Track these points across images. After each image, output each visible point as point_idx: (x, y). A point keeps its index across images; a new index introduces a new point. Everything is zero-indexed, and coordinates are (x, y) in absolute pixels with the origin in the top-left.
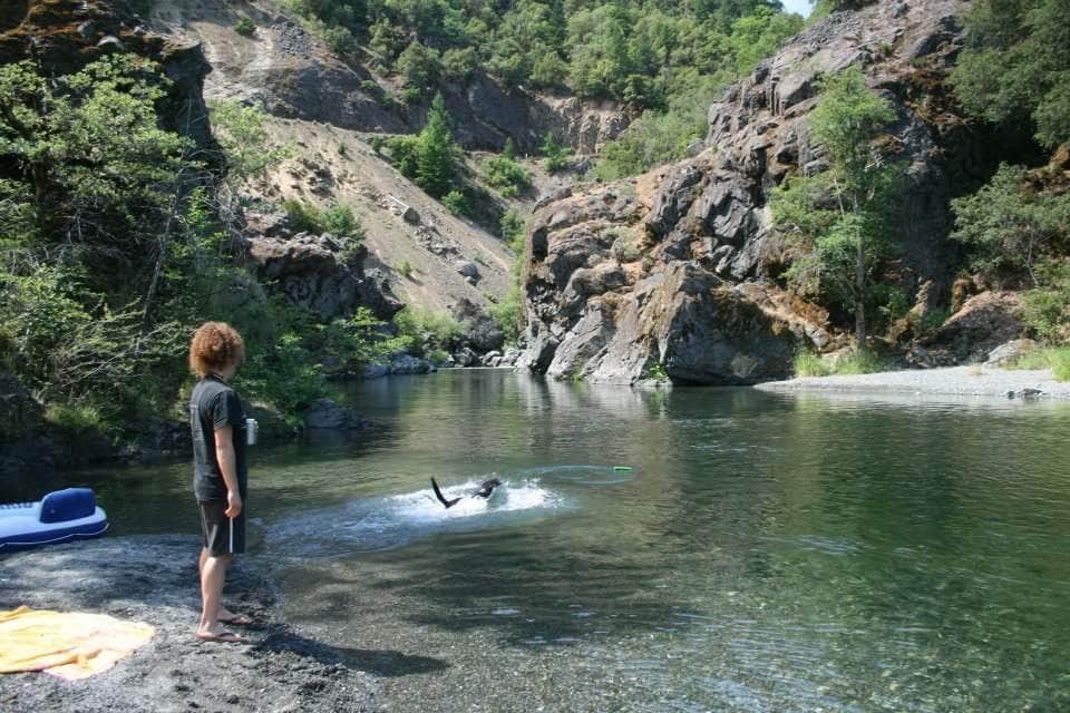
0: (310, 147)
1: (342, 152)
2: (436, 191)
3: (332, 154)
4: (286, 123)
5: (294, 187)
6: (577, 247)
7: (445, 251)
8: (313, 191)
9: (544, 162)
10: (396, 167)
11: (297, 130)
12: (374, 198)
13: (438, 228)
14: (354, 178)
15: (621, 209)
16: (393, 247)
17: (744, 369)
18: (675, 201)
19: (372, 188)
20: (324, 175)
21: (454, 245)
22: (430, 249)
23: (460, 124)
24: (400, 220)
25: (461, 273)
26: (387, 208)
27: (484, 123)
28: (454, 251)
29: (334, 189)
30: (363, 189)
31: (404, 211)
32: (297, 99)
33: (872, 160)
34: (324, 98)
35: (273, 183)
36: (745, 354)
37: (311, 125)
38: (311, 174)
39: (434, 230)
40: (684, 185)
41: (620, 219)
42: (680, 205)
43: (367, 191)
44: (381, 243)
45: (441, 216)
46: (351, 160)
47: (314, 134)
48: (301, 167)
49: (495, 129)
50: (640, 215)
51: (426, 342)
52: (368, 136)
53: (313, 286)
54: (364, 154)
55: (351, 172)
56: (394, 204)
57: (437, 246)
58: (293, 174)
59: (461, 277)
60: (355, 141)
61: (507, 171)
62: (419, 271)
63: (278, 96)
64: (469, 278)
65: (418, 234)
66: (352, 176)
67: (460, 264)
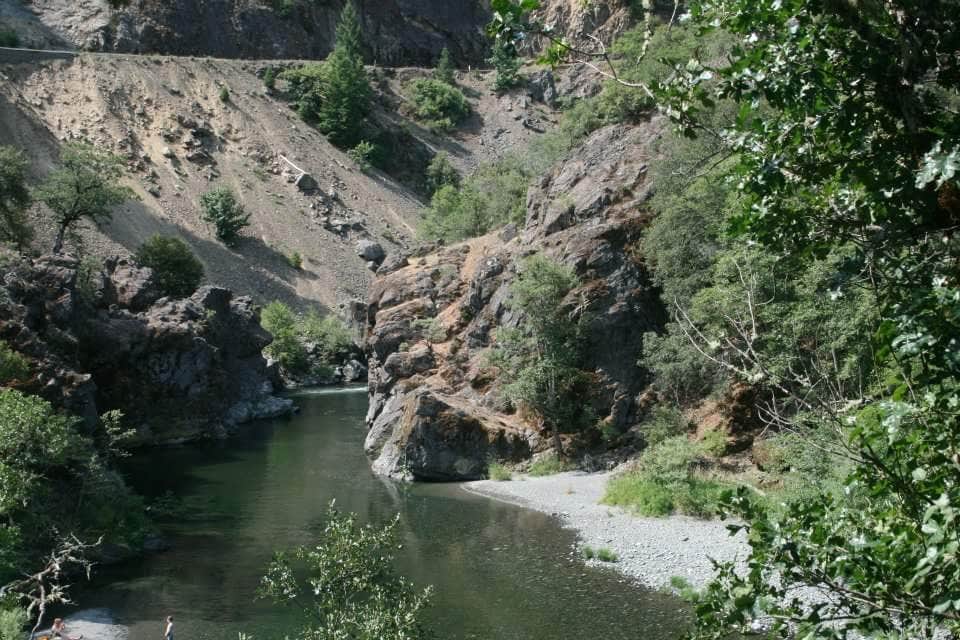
0: (187, 97)
1: (225, 99)
2: (343, 140)
3: (213, 104)
4: (158, 63)
5: (167, 156)
6: (396, 330)
7: (346, 227)
8: (189, 159)
9: (492, 77)
10: (295, 108)
11: (172, 72)
12: (263, 161)
13: (341, 195)
14: (240, 135)
15: (445, 286)
16: (283, 231)
17: (465, 468)
18: (480, 289)
19: (262, 148)
20: (203, 135)
21: (357, 219)
22: (328, 227)
23: (382, 27)
24: (293, 189)
25: (362, 256)
26: (278, 173)
27: (415, 24)
28: (357, 227)
29: (215, 155)
30: (250, 148)
31: (299, 177)
32: (170, 17)
33: (582, 302)
34: (205, 11)
35: (142, 154)
36: (466, 457)
37: (187, 61)
38: (187, 137)
39: (336, 198)
40: (488, 276)
41: (442, 296)
42: (484, 295)
43: (254, 152)
44: (268, 227)
45: (346, 177)
46: (236, 108)
47: (192, 76)
48: (175, 127)
49: (431, 30)
50: (461, 292)
51: (312, 353)
52: (260, 64)
53: (172, 360)
54: (254, 95)
55: (235, 126)
56: (287, 169)
57: (337, 222)
58: (166, 136)
59: (363, 261)
60: (243, 76)
61: (438, 99)
62: (311, 261)
63: (147, 14)
64: (371, 263)
65: (314, 208)
66: (237, 131)
67: (363, 244)
